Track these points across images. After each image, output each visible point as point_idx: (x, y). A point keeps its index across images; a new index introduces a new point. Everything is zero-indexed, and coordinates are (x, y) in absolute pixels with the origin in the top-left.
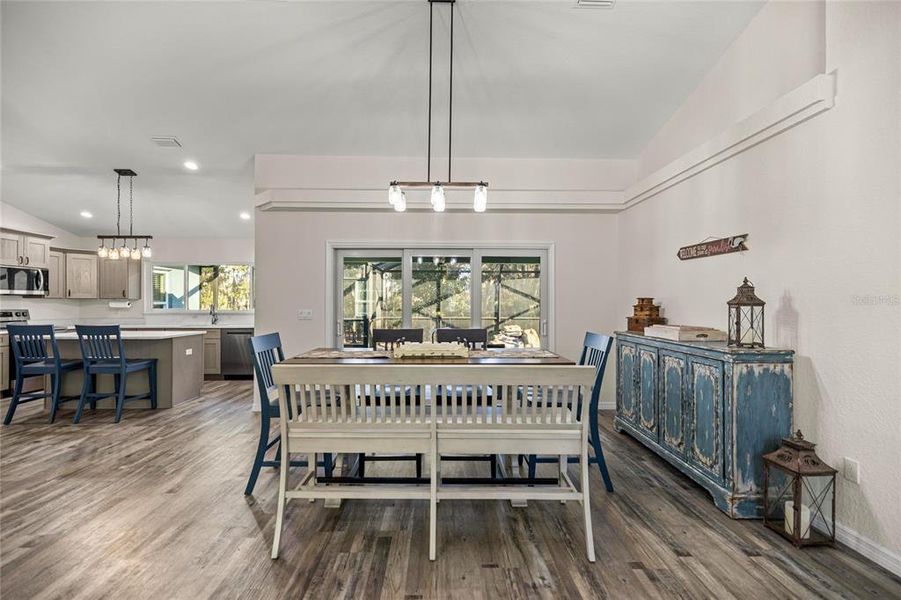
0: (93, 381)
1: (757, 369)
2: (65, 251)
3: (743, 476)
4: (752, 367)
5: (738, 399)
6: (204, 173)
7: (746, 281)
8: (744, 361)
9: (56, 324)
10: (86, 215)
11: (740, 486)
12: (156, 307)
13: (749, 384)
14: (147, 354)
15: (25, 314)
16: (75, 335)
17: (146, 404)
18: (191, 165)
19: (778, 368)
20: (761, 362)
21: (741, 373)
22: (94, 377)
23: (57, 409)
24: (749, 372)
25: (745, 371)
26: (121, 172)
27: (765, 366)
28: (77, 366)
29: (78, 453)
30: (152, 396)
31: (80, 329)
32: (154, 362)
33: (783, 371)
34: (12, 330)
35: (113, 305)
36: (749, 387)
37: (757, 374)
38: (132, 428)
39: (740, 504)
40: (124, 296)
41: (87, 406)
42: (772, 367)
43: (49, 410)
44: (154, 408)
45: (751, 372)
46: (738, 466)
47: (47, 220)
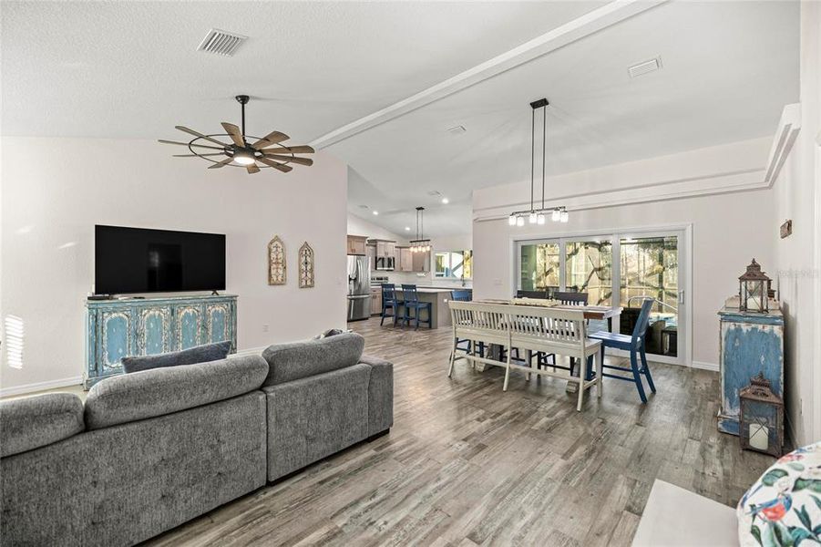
0: (408, 310)
1: (745, 328)
2: (400, 248)
3: (731, 404)
4: (739, 326)
5: (726, 349)
6: (450, 203)
7: (754, 261)
8: (731, 321)
9: (396, 284)
10: (408, 229)
11: (728, 410)
12: (437, 275)
13: (736, 337)
14: (427, 300)
15: (387, 279)
16: (401, 289)
17: (427, 325)
18: (445, 201)
19: (768, 329)
20: (749, 322)
21: (729, 330)
22: (408, 309)
23: (396, 322)
24: (736, 329)
25: (733, 327)
26: (418, 209)
27: (753, 325)
28: (402, 303)
29: (401, 338)
30: (429, 321)
31: (403, 286)
32: (430, 304)
33: (772, 331)
34: (383, 286)
35: (419, 274)
36: (737, 340)
37: (745, 331)
38: (420, 333)
39: (725, 422)
40: (422, 270)
41: (406, 323)
42: (760, 327)
43: (393, 323)
44: (430, 327)
45: (739, 330)
46: (726, 396)
47: (394, 233)
